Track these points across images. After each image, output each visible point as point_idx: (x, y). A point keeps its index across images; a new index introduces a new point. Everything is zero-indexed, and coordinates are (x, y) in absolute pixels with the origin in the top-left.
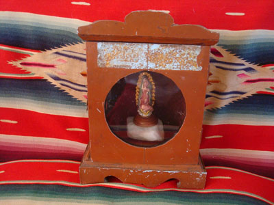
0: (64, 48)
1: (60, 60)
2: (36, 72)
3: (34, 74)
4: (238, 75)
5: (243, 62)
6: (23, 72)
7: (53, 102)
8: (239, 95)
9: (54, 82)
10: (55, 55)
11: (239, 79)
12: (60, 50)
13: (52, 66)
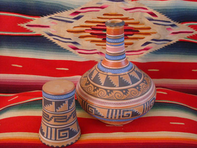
0: (55, 15)
1: (53, 23)
2: (37, 31)
3: (35, 32)
4: (167, 29)
5: (170, 20)
6: (28, 31)
7: (47, 51)
8: (168, 42)
9: (49, 37)
10: (50, 19)
11: (168, 31)
12: (52, 16)
13: (48, 27)
